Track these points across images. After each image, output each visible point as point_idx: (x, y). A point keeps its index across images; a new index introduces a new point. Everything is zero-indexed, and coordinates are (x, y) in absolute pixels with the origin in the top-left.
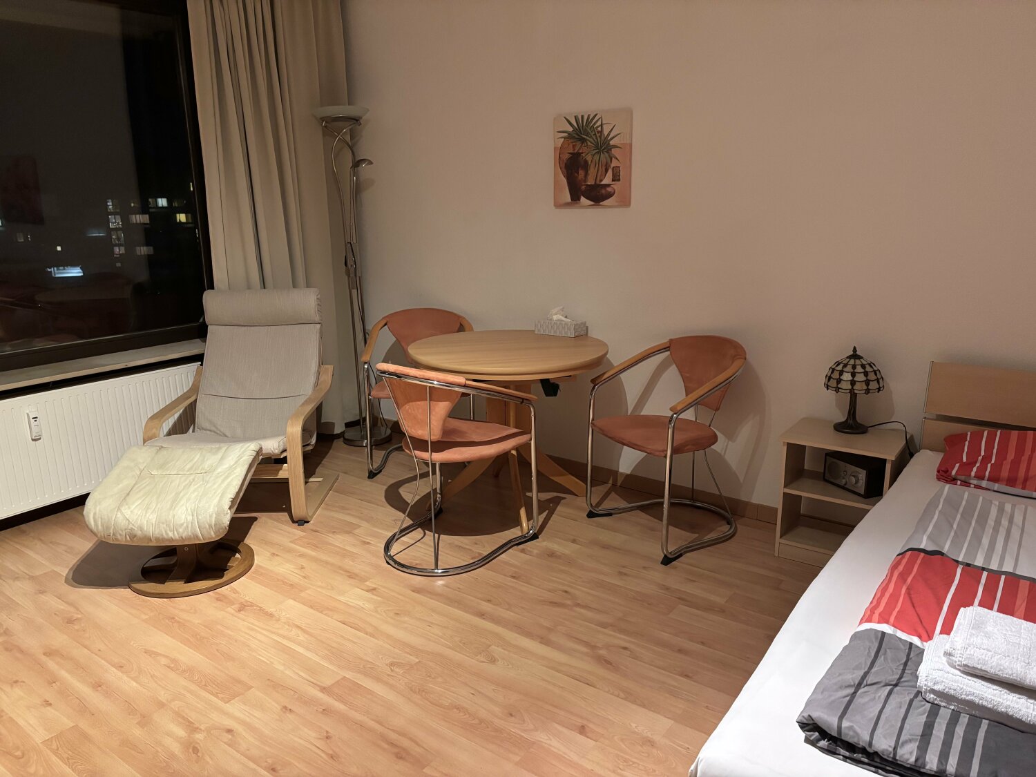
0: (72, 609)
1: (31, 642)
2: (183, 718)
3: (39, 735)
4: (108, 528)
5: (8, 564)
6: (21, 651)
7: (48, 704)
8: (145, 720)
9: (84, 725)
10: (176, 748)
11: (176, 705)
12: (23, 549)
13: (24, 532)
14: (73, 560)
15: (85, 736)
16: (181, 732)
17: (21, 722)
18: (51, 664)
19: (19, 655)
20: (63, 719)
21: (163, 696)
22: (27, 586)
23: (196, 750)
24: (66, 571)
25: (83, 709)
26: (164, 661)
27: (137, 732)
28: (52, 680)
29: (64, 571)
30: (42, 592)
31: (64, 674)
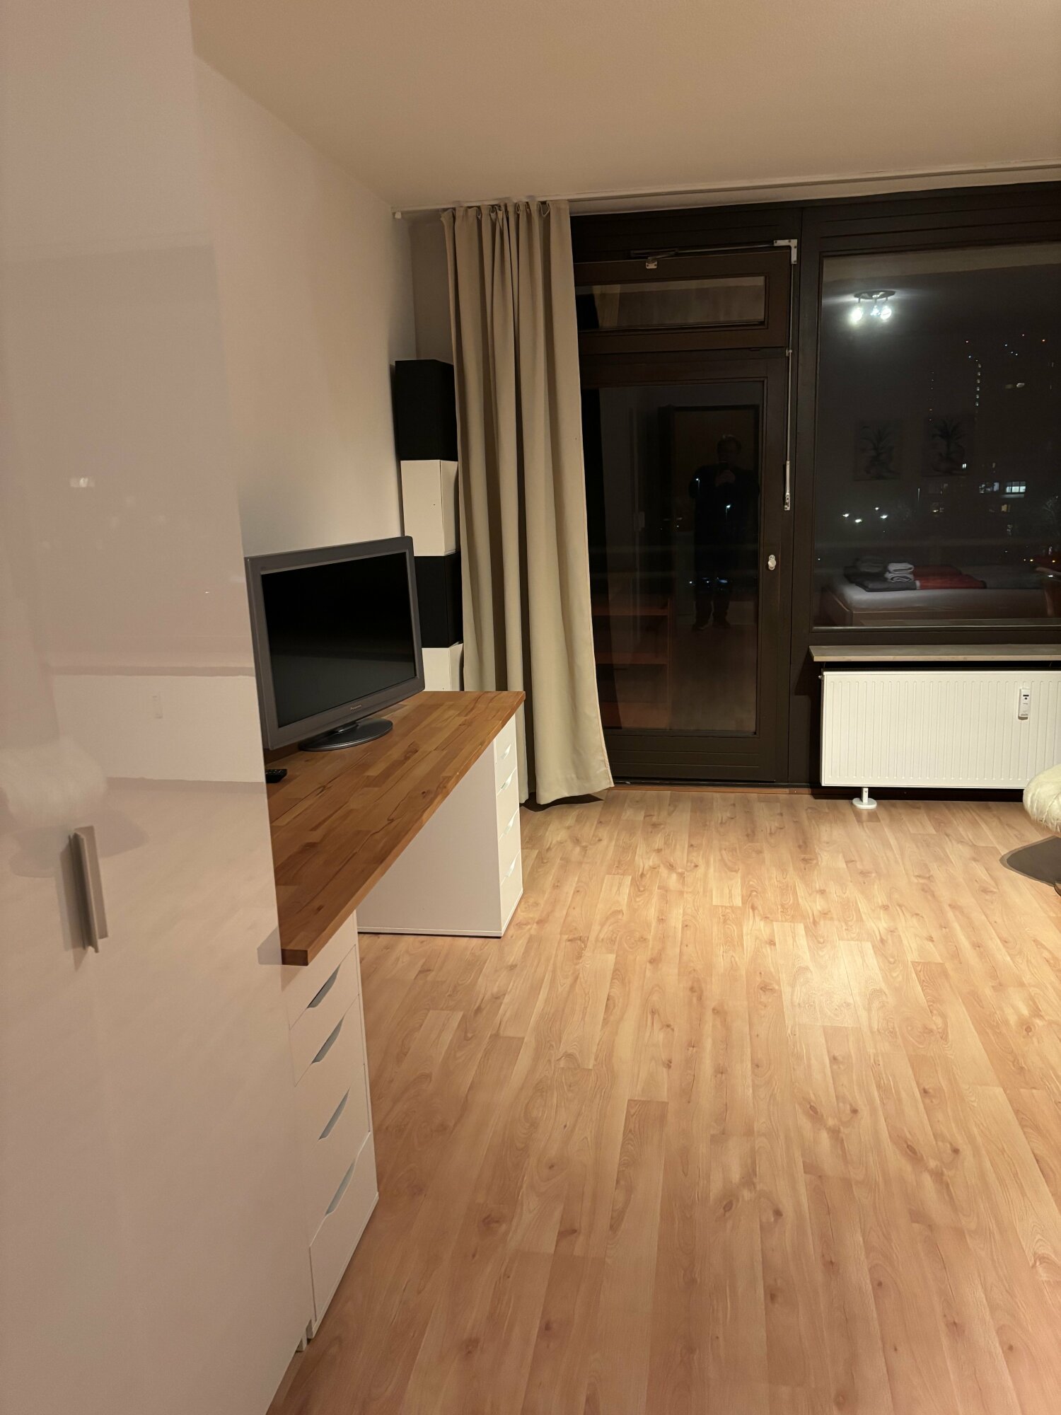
0: (992, 883)
1: (944, 894)
2: (1035, 1003)
3: (912, 956)
5: (961, 829)
6: (933, 896)
7: (931, 939)
8: (1000, 987)
9: (949, 966)
10: (1013, 1020)
11: (1033, 991)
12: (984, 826)
13: (989, 808)
14: (1017, 845)
15: (945, 974)
16: (1025, 1011)
17: (905, 942)
18: (950, 914)
19: (930, 897)
20: (936, 954)
21: (1027, 979)
22: (966, 851)
23: (1028, 1029)
24: (1007, 851)
25: (956, 955)
26: (1046, 954)
27: (988, 992)
28: (944, 926)
29: (1004, 852)
30: (975, 860)
31: (956, 926)
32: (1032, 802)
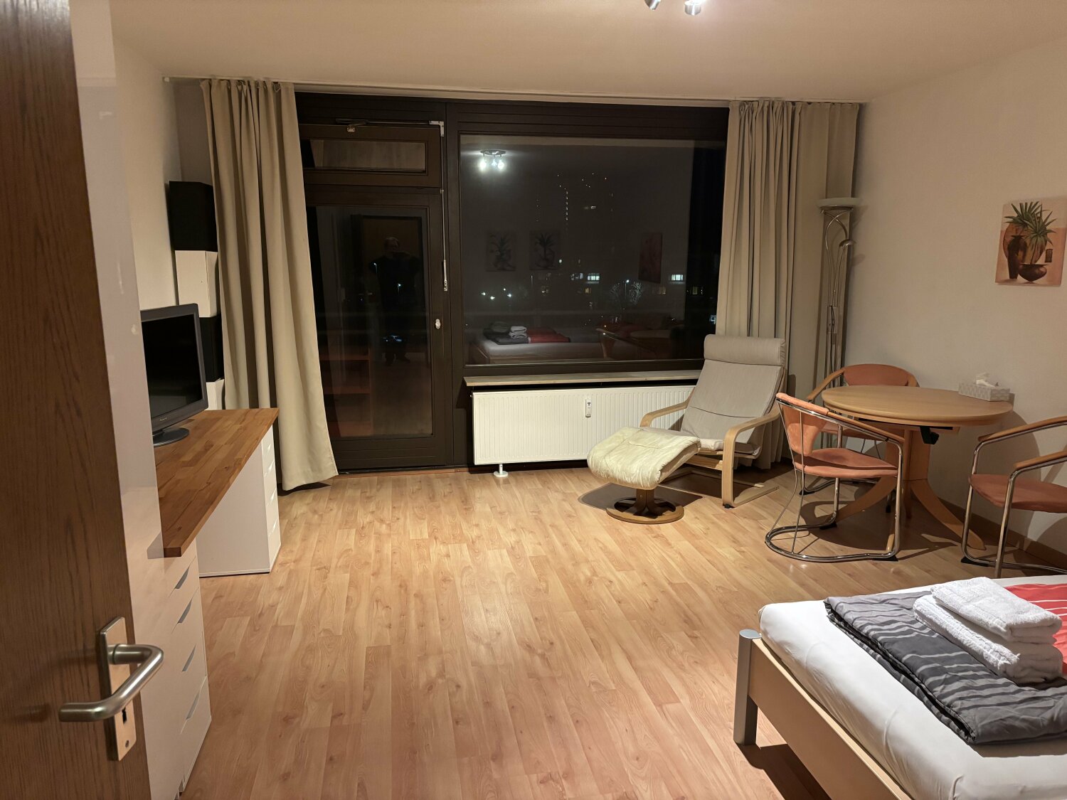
0: (573, 511)
1: (547, 519)
2: (594, 569)
3: (529, 553)
4: (597, 467)
5: (556, 484)
6: (541, 521)
7: (540, 544)
8: (576, 564)
9: (549, 557)
10: (582, 578)
11: (593, 564)
12: (569, 482)
13: (572, 472)
14: (587, 490)
15: (548, 561)
16: (589, 574)
17: (526, 547)
18: (550, 530)
19: (539, 522)
20: (542, 551)
21: (591, 558)
22: (560, 497)
23: (590, 582)
24: (581, 494)
25: (554, 551)
26: (601, 545)
27: (570, 567)
28: (547, 536)
29: (580, 494)
30: (564, 500)
31: (554, 536)
32: (592, 462)
